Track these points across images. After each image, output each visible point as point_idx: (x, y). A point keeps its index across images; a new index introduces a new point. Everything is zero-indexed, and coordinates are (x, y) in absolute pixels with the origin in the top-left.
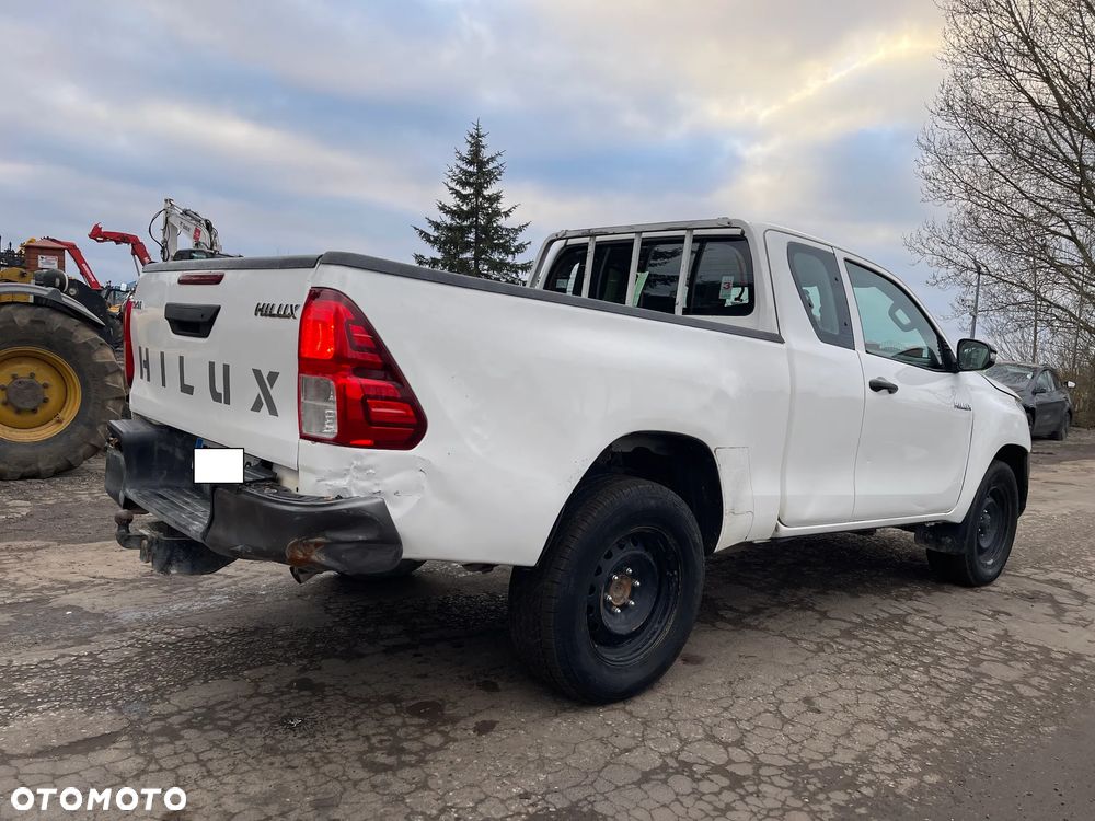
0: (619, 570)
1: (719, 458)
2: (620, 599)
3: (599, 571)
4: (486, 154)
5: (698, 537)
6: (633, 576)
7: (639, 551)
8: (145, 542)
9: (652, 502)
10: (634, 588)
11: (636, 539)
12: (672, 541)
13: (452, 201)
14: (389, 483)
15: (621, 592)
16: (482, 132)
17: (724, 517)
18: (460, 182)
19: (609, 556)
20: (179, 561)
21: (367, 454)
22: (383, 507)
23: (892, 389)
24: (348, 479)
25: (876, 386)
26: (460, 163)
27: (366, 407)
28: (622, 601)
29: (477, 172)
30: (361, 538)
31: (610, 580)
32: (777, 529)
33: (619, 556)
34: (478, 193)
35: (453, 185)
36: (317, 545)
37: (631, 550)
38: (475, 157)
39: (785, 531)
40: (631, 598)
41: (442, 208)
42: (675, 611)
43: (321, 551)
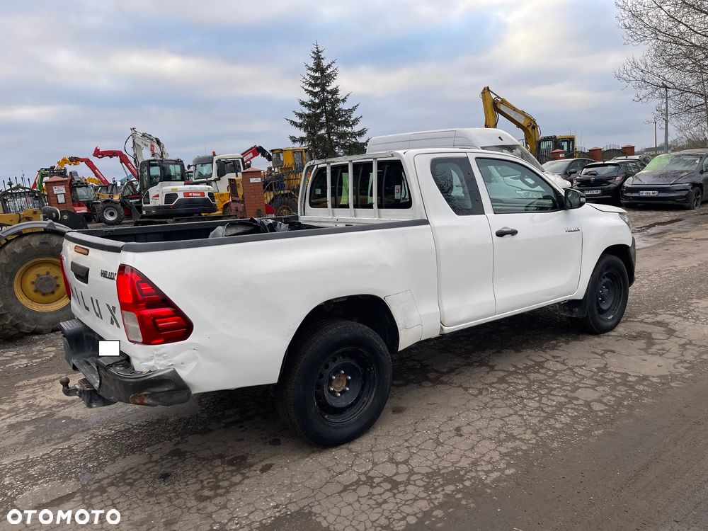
0: (336, 372)
1: (388, 302)
2: (339, 388)
3: (321, 376)
4: (325, 63)
5: (383, 347)
6: (346, 374)
7: (348, 360)
8: (77, 392)
9: (347, 335)
10: (348, 380)
11: (343, 354)
12: (366, 352)
13: (307, 98)
14: (177, 359)
15: (341, 384)
16: (320, 49)
17: (400, 332)
18: (311, 85)
19: (327, 367)
20: (96, 400)
21: (161, 347)
22: (174, 372)
23: (514, 233)
24: (153, 361)
25: (500, 234)
26: (309, 72)
27: (155, 324)
28: (342, 389)
29: (321, 76)
30: (166, 389)
31: (331, 380)
32: (442, 328)
33: (333, 366)
34: (323, 90)
35: (307, 87)
36: (146, 395)
37: (340, 361)
38: (319, 67)
39: (447, 330)
40: (347, 386)
41: (302, 103)
42: (375, 389)
43: (149, 398)
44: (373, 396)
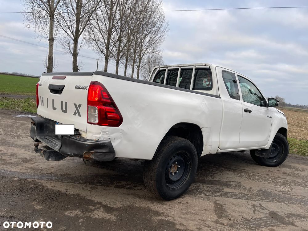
0: (174, 163)
1: (203, 130)
2: (174, 171)
3: (168, 164)
5: (196, 153)
6: (178, 164)
7: (179, 158)
8: (42, 151)
9: (183, 144)
10: (178, 168)
11: (178, 155)
12: (188, 154)
15: (175, 169)
17: (204, 147)
19: (171, 159)
20: (52, 157)
21: (106, 128)
22: (110, 143)
23: (250, 111)
24: (101, 135)
25: (246, 111)
27: (106, 115)
28: (175, 171)
30: (104, 151)
31: (171, 166)
32: (218, 150)
33: (174, 159)
36: (92, 153)
37: (177, 158)
39: (220, 151)
40: (177, 170)
42: (189, 173)
43: (93, 155)
44: (188, 177)
